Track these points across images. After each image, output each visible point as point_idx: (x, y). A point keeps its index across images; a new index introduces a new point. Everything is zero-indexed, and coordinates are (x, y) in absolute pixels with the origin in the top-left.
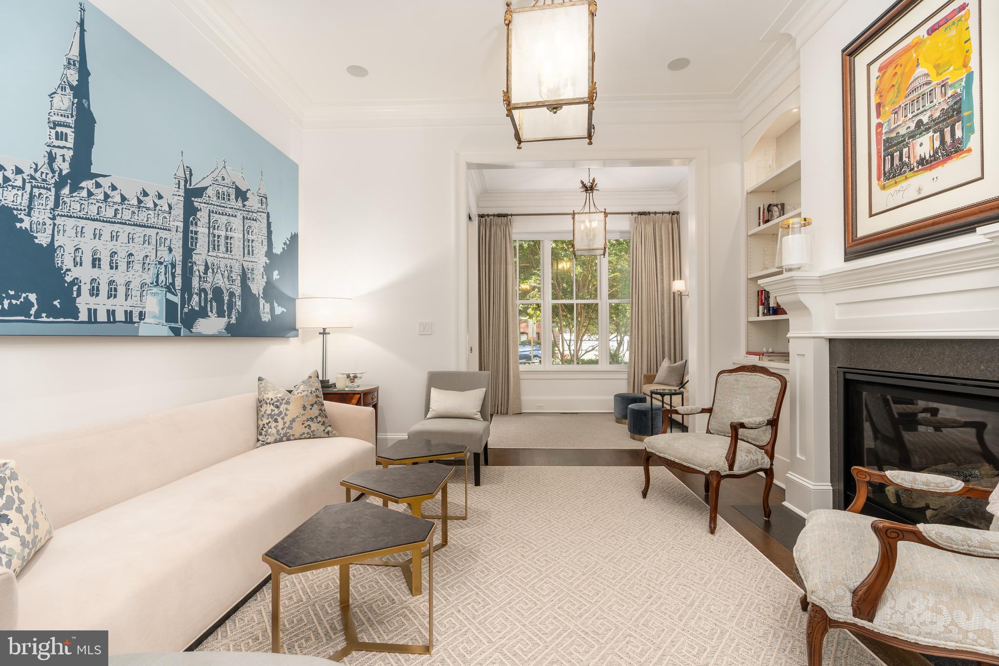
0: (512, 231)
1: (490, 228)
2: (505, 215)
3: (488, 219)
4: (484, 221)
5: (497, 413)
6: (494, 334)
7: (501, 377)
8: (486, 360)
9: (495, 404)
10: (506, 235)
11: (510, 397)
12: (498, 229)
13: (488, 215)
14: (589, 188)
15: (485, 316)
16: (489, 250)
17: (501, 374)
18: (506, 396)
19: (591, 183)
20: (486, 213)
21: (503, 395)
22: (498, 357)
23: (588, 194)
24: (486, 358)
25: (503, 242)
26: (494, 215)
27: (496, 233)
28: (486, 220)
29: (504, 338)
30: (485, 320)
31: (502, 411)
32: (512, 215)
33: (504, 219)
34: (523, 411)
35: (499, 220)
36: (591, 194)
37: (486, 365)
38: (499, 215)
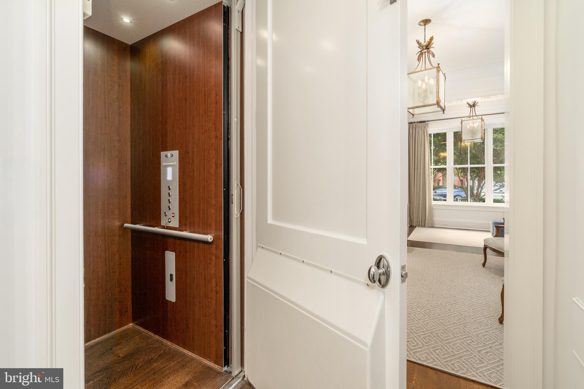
0: (428, 129)
1: (416, 129)
2: (424, 122)
3: (414, 125)
4: (412, 126)
5: (419, 226)
6: (417, 185)
7: (421, 207)
8: (413, 198)
9: (418, 221)
10: (424, 131)
11: (426, 217)
12: (420, 130)
13: (414, 123)
14: (473, 106)
15: (412, 175)
16: (415, 139)
17: (421, 205)
18: (424, 217)
19: (474, 103)
20: (413, 121)
21: (422, 216)
22: (420, 197)
23: (472, 109)
24: (412, 197)
25: (423, 136)
26: (418, 122)
27: (418, 132)
28: (413, 125)
29: (423, 186)
30: (412, 177)
31: (422, 225)
32: (428, 121)
33: (423, 124)
34: (434, 226)
35: (420, 124)
36: (474, 109)
37: (413, 201)
38: (421, 122)
